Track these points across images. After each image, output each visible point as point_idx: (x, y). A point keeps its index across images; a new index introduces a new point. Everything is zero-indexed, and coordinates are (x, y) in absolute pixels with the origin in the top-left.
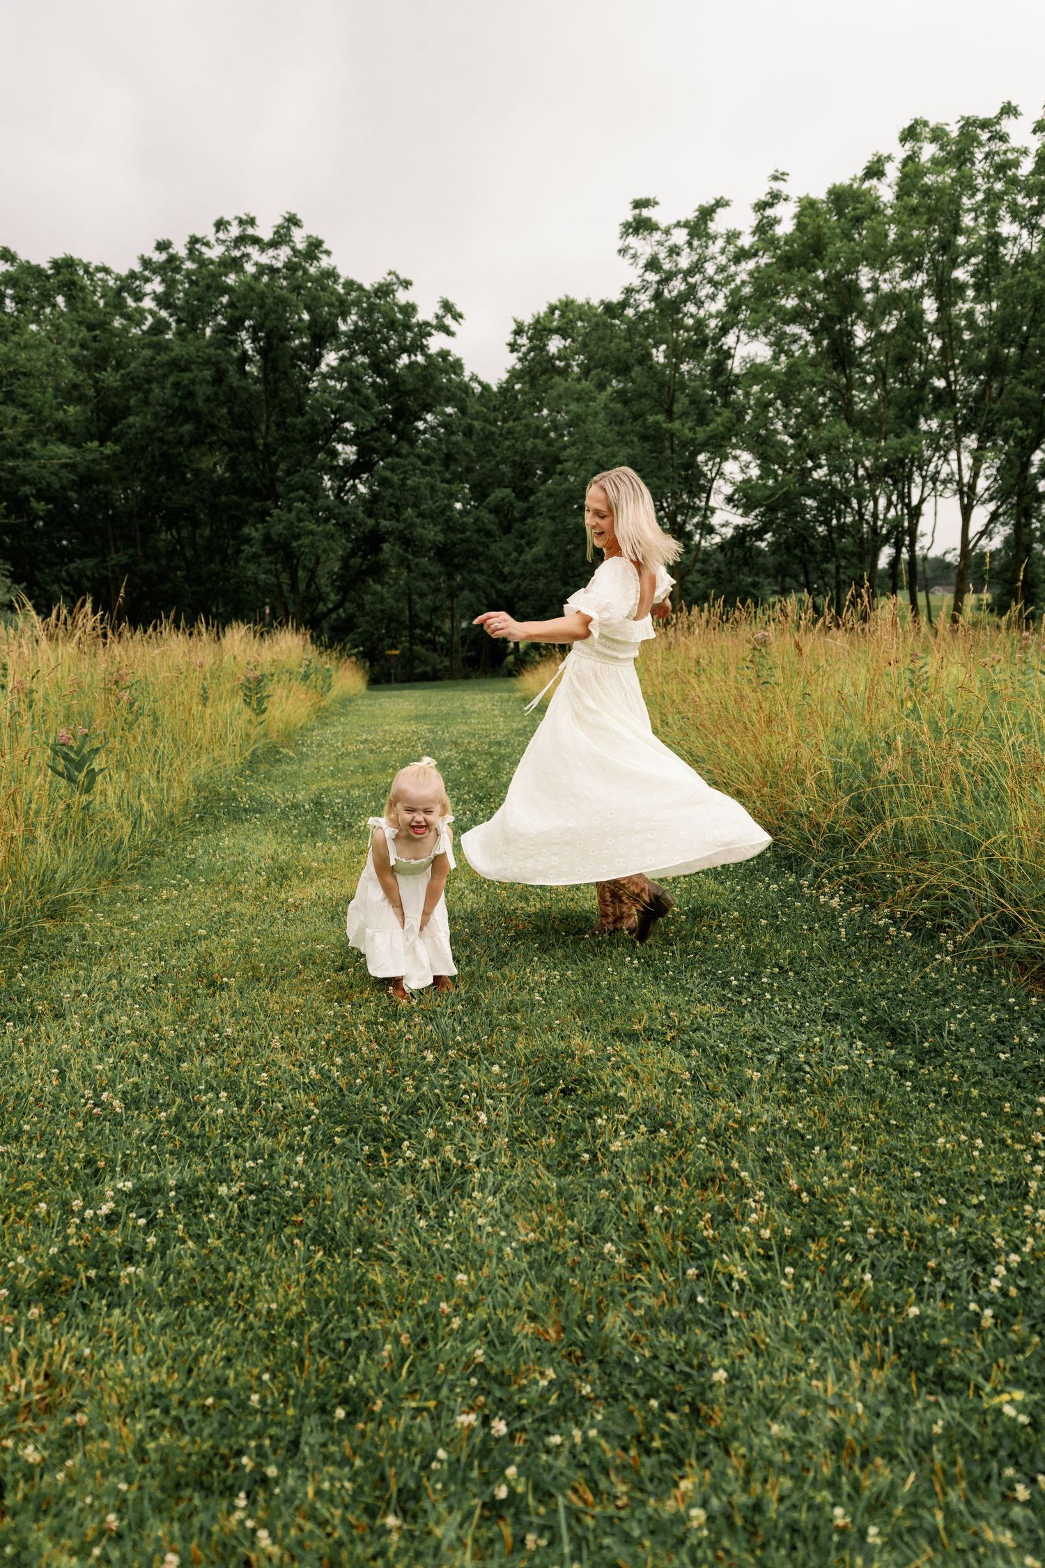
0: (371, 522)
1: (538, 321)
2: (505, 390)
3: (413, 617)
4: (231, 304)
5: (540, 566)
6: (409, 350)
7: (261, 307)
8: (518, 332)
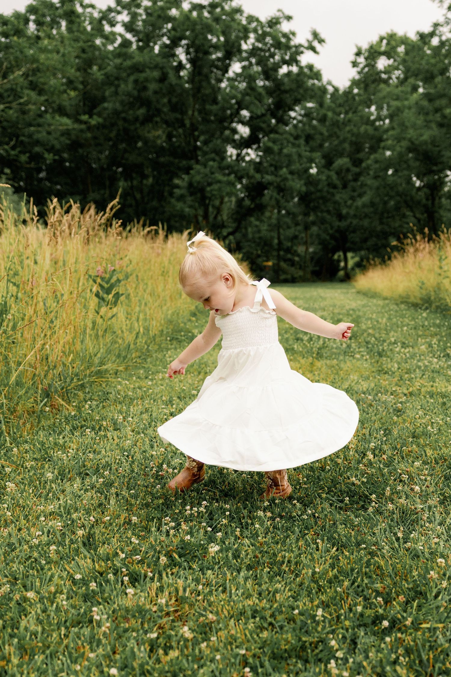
0: (258, 176)
1: (371, 47)
2: (348, 93)
3: (280, 243)
4: (173, 29)
5: (366, 210)
6: (288, 63)
7: (193, 31)
8: (358, 54)
